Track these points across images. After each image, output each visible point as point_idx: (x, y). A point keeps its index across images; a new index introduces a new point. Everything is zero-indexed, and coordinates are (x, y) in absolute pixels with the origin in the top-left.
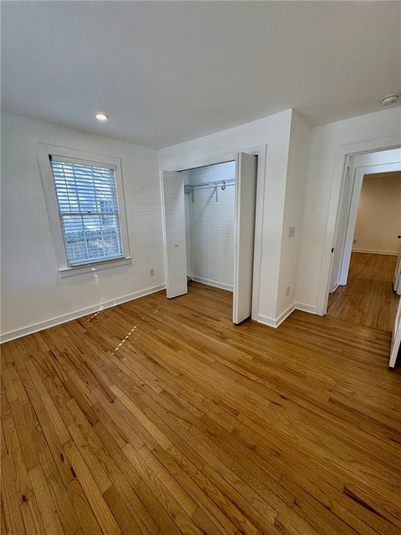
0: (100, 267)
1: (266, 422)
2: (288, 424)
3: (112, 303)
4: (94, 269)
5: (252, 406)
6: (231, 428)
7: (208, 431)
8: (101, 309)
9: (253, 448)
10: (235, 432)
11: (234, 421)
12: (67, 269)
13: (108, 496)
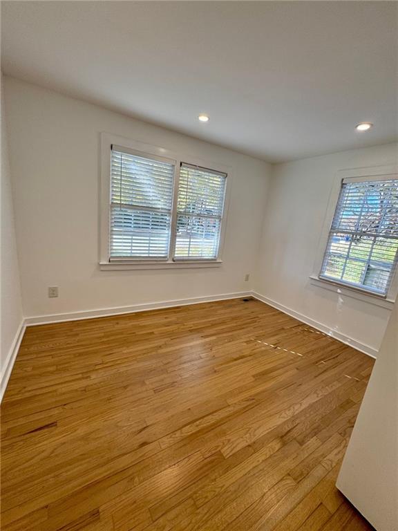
0: (348, 293)
1: (134, 407)
2: (119, 424)
3: (345, 338)
4: (339, 291)
5: (155, 406)
6: (147, 382)
7: (154, 370)
8: (330, 335)
9: (125, 387)
10: (143, 383)
11: (151, 387)
12: (317, 278)
13: (152, 333)
